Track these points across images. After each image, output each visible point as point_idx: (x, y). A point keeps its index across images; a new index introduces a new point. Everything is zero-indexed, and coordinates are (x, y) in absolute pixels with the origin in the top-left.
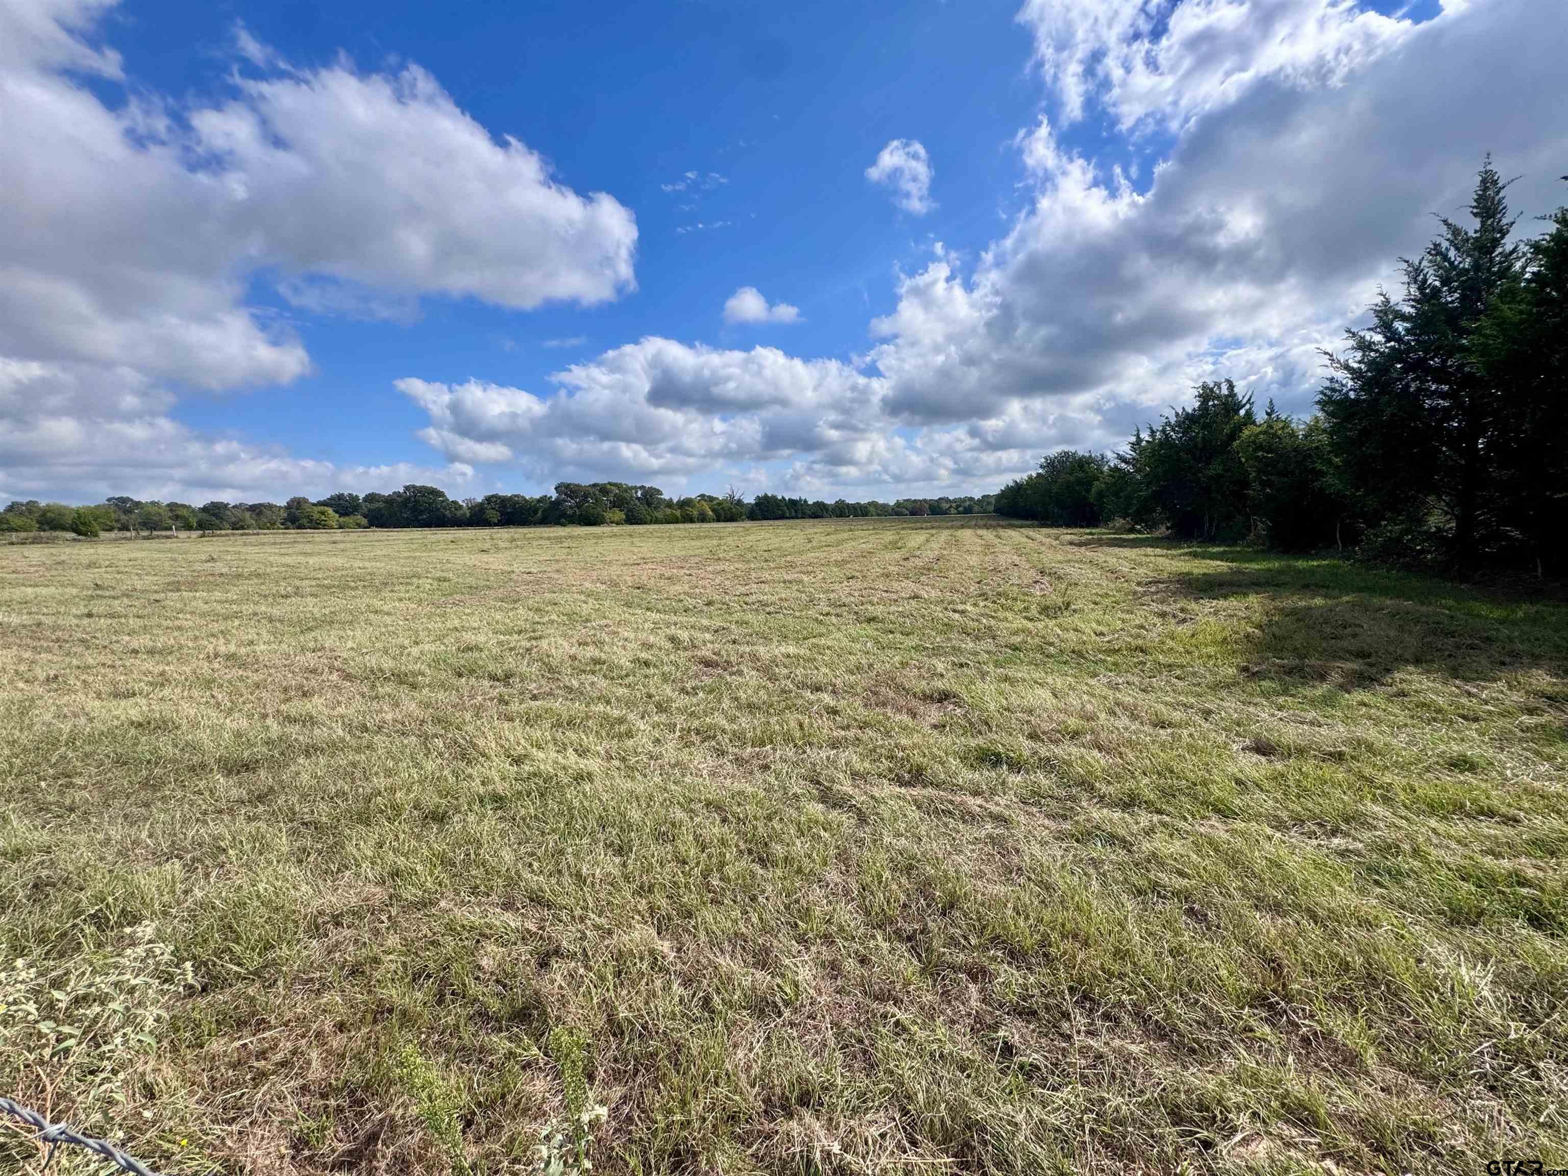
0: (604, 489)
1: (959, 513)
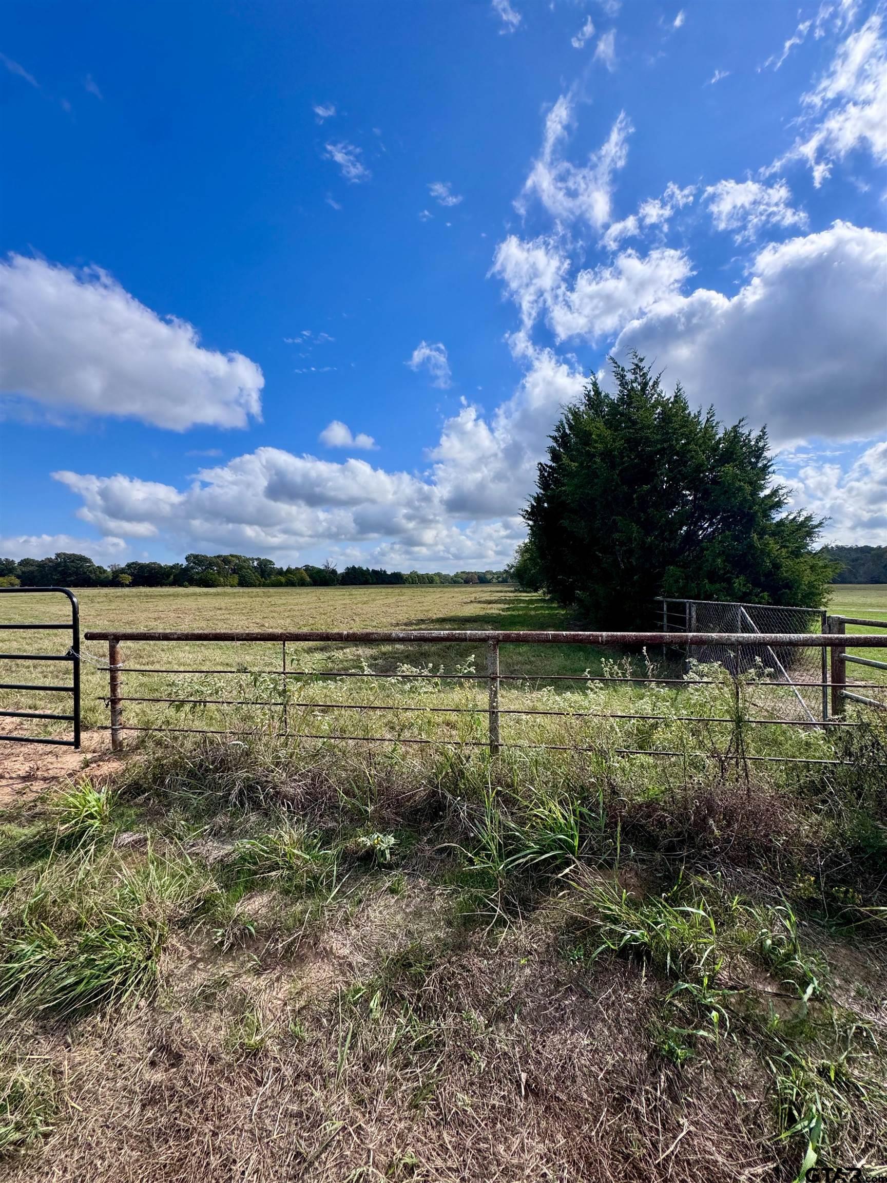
0: (226, 560)
1: (499, 582)
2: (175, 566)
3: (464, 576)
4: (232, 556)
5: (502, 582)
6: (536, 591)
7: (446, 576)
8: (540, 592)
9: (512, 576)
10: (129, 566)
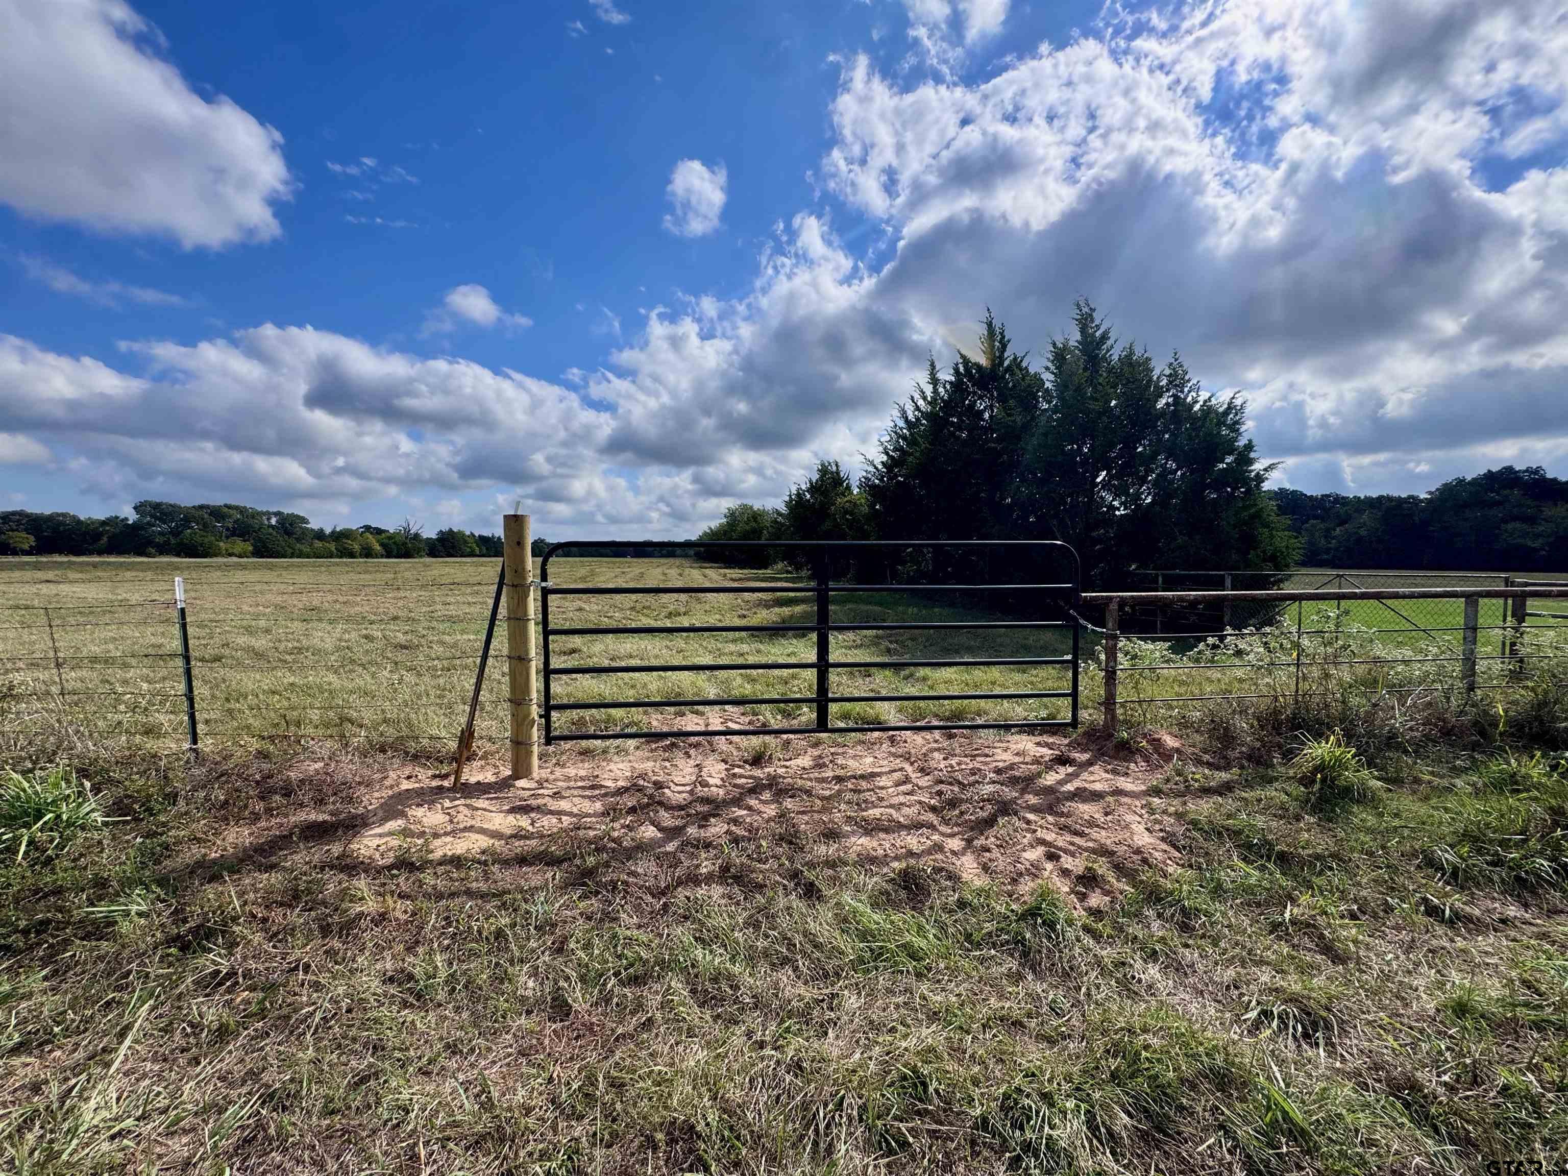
0: (217, 513)
2: (112, 521)
4: (227, 506)
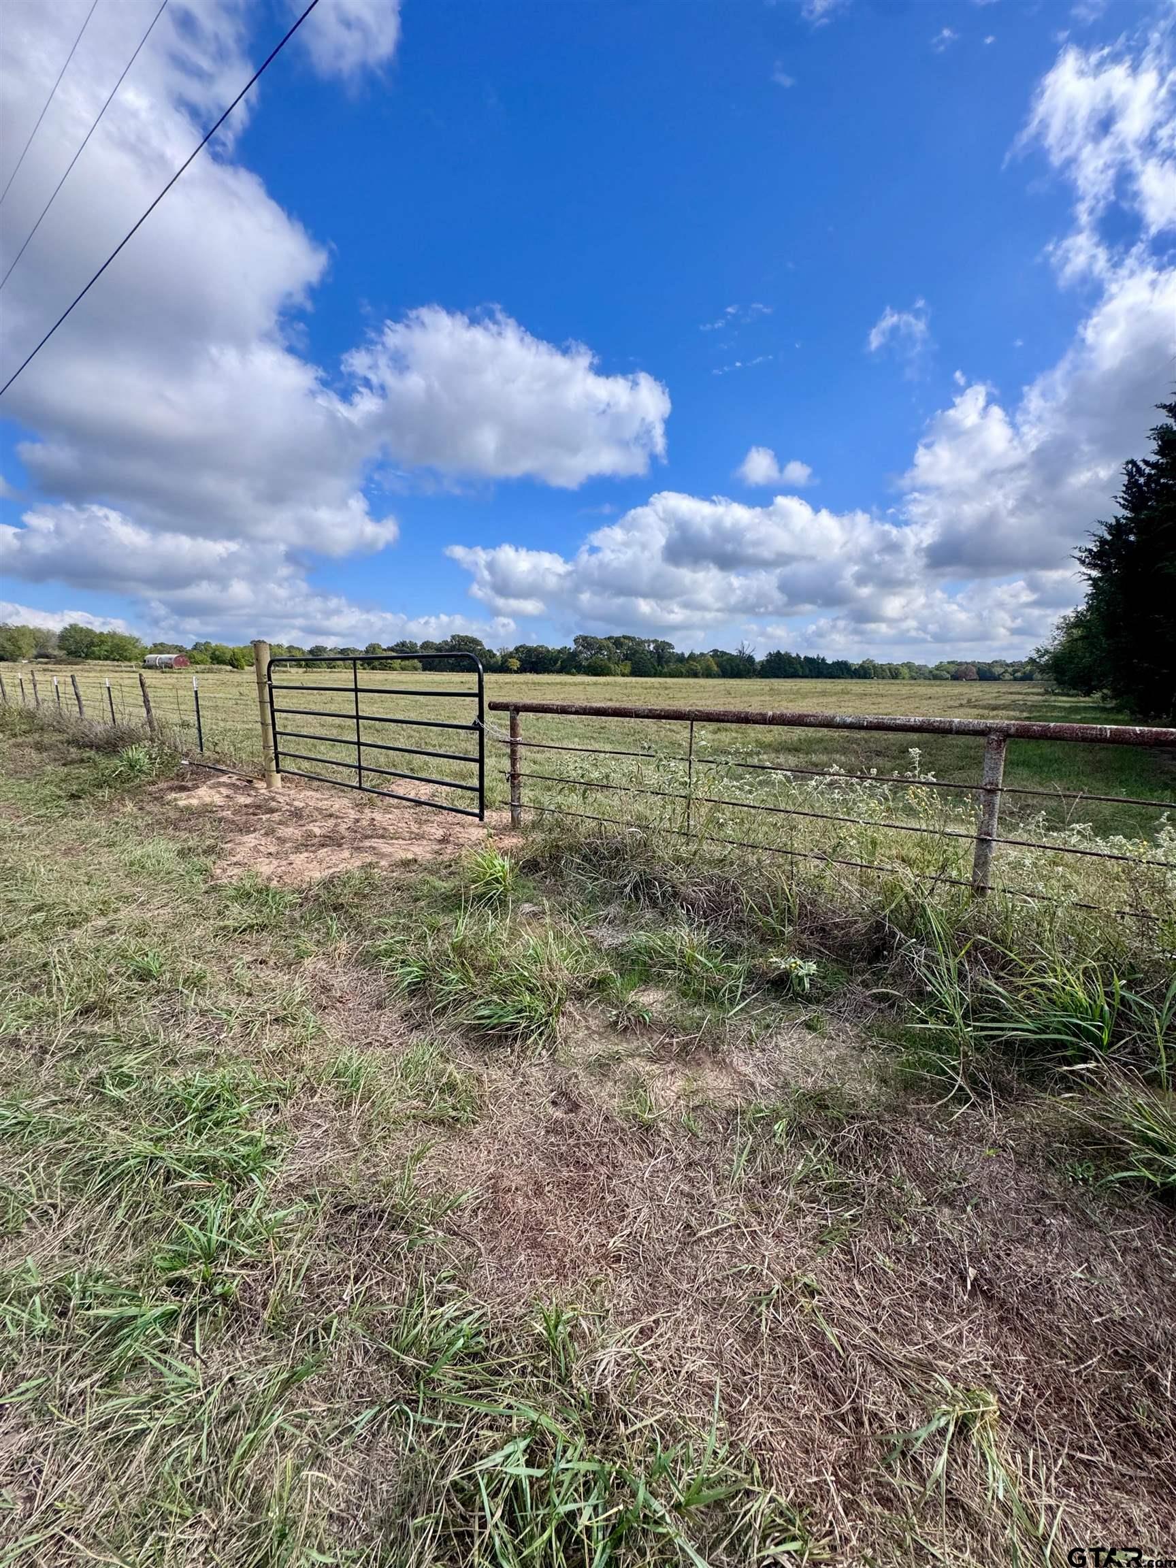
1: (1015, 679)
2: (563, 650)
3: (953, 669)
4: (624, 637)
5: (1022, 679)
6: (1087, 694)
7: (920, 668)
8: (1097, 695)
9: (1043, 669)
10: (517, 649)
